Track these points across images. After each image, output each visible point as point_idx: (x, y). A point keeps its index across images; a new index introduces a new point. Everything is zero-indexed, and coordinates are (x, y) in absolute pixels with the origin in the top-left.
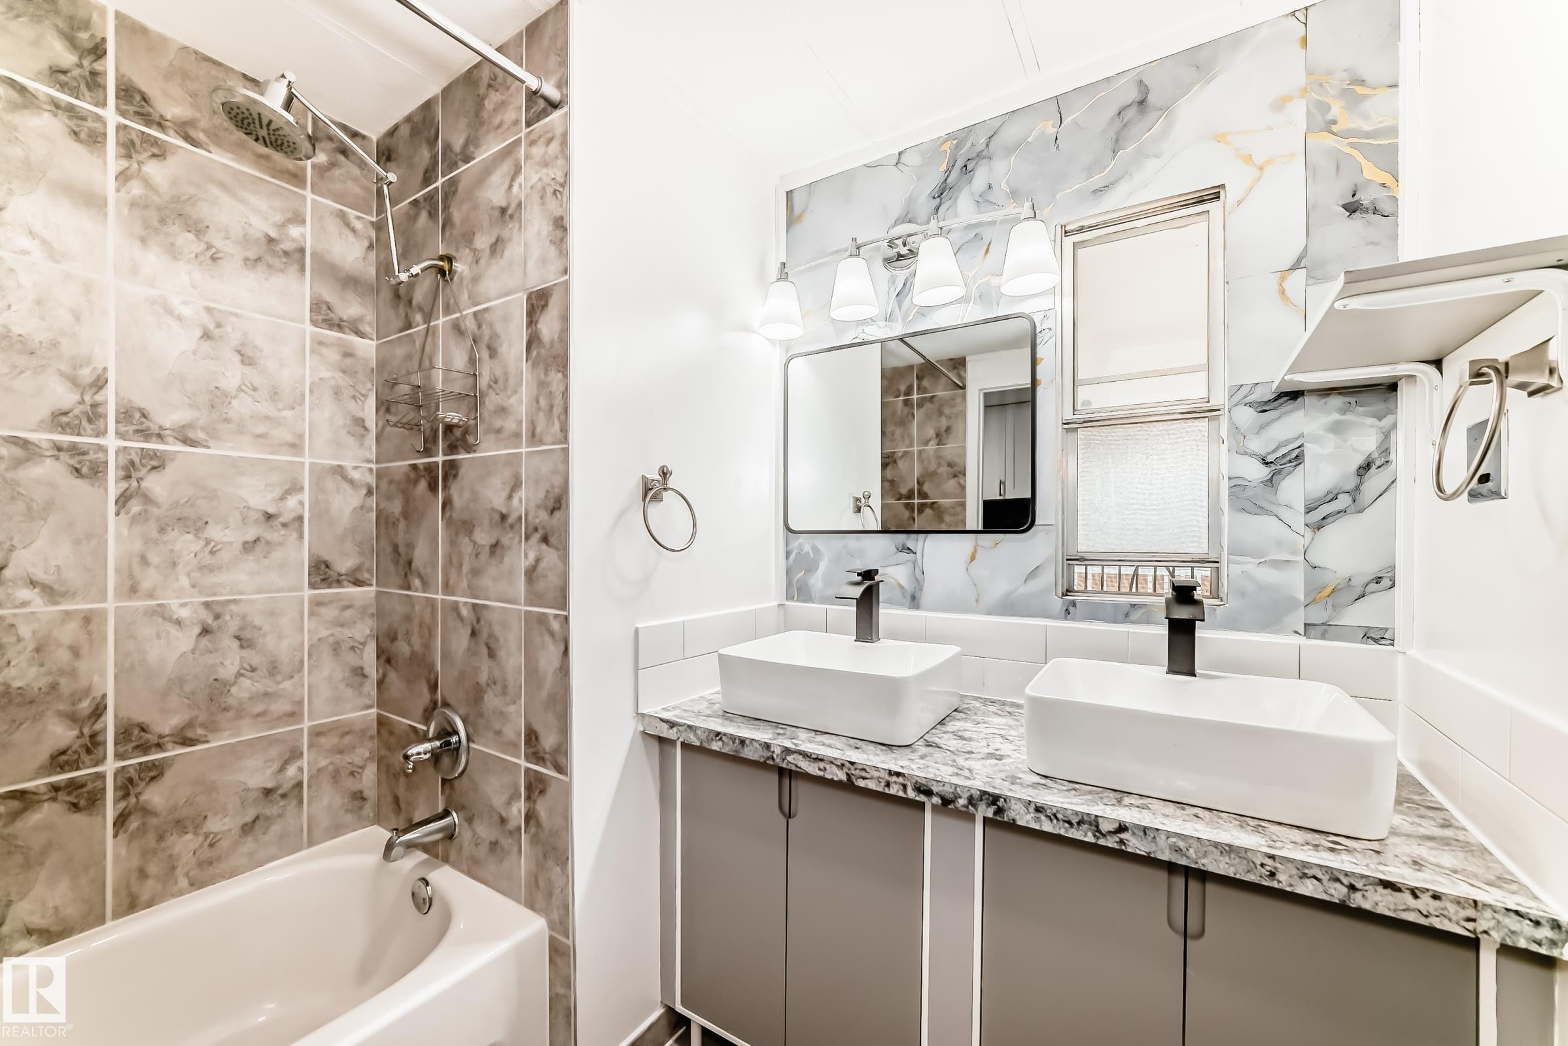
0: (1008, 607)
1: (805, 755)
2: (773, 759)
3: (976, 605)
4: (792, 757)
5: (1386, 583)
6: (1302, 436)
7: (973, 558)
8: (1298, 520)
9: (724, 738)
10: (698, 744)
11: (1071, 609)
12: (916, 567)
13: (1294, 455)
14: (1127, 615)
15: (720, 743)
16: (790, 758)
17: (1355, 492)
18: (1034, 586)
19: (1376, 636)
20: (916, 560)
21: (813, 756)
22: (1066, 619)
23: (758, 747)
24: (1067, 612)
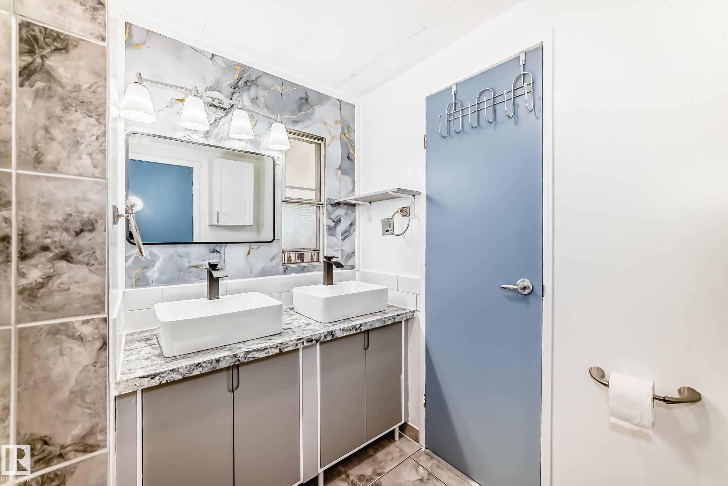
0: (264, 273)
1: (258, 350)
2: (239, 360)
3: (250, 274)
4: (251, 354)
5: (354, 254)
6: (340, 215)
7: (249, 253)
8: (340, 238)
9: (203, 365)
10: (181, 377)
11: (286, 270)
12: (221, 259)
13: (339, 220)
14: (303, 270)
15: (201, 369)
16: (249, 356)
17: (349, 231)
18: (274, 263)
19: (353, 267)
20: (221, 256)
21: (262, 349)
22: (284, 274)
23: (229, 358)
24: (285, 272)
